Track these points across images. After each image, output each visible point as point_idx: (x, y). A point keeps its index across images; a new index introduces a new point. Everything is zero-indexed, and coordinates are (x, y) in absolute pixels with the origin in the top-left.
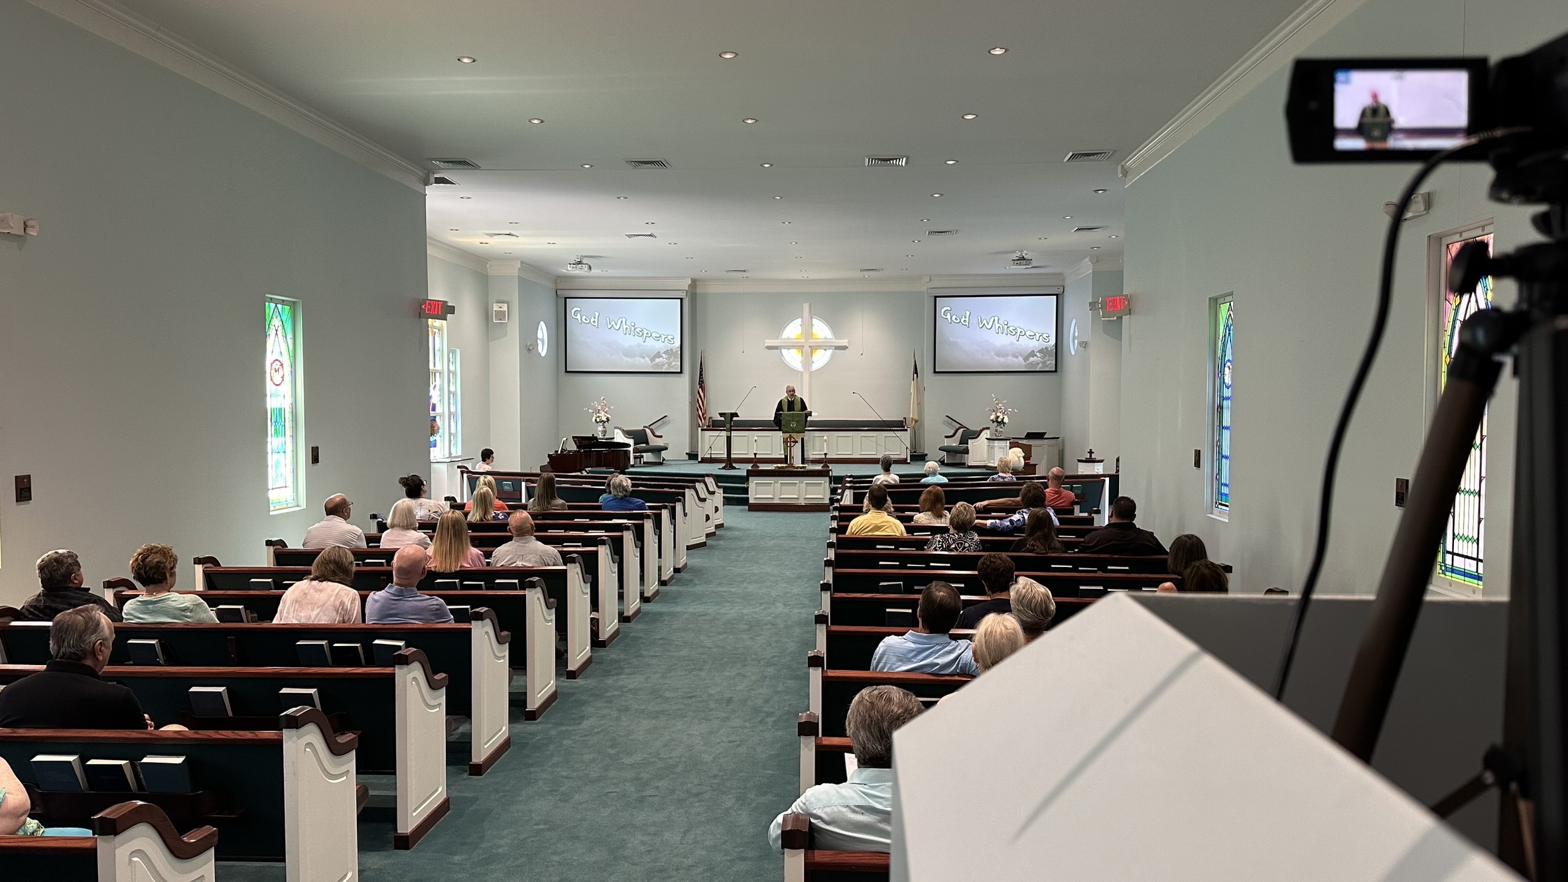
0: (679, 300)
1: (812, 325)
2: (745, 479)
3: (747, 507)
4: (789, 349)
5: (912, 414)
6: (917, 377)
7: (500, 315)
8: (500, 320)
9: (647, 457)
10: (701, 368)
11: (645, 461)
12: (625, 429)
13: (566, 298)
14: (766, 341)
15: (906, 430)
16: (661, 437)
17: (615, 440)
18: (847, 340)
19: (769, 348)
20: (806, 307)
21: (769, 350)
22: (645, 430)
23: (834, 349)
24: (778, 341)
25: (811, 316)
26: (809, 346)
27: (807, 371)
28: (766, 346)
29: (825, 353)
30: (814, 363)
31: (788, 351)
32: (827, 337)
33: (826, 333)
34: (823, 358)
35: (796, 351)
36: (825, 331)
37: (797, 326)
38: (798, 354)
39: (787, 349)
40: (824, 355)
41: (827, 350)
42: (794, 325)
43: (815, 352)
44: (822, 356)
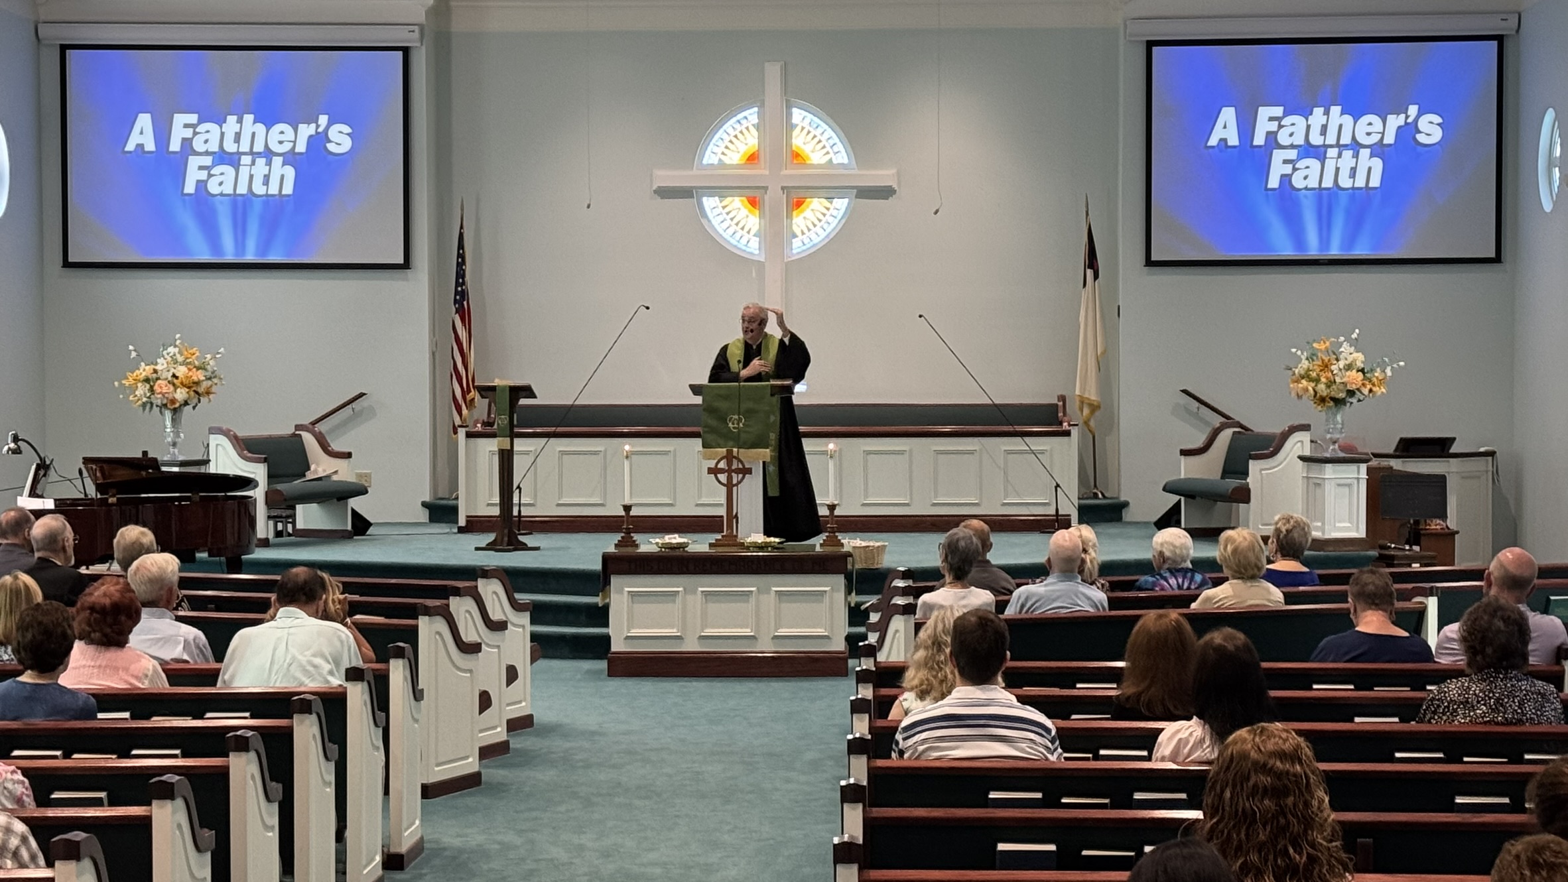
0: (401, 53)
2: (597, 581)
3: (603, 665)
4: (722, 197)
5: (1085, 387)
6: (1096, 277)
9: (308, 516)
10: (461, 256)
11: (298, 528)
12: (240, 434)
13: (64, 48)
14: (659, 173)
15: (1067, 434)
16: (349, 455)
17: (213, 469)
18: (893, 171)
19: (665, 193)
20: (773, 72)
21: (662, 198)
22: (300, 436)
23: (856, 197)
24: (690, 173)
25: (786, 100)
26: (783, 188)
27: (785, 261)
28: (654, 188)
29: (828, 209)
30: (796, 236)
31: (721, 202)
32: (835, 162)
33: (830, 151)
34: (822, 223)
35: (742, 201)
36: (827, 145)
37: (747, 128)
38: (750, 211)
39: (717, 198)
40: (824, 215)
41: (835, 200)
42: (739, 125)
43: (799, 204)
44: (821, 217)
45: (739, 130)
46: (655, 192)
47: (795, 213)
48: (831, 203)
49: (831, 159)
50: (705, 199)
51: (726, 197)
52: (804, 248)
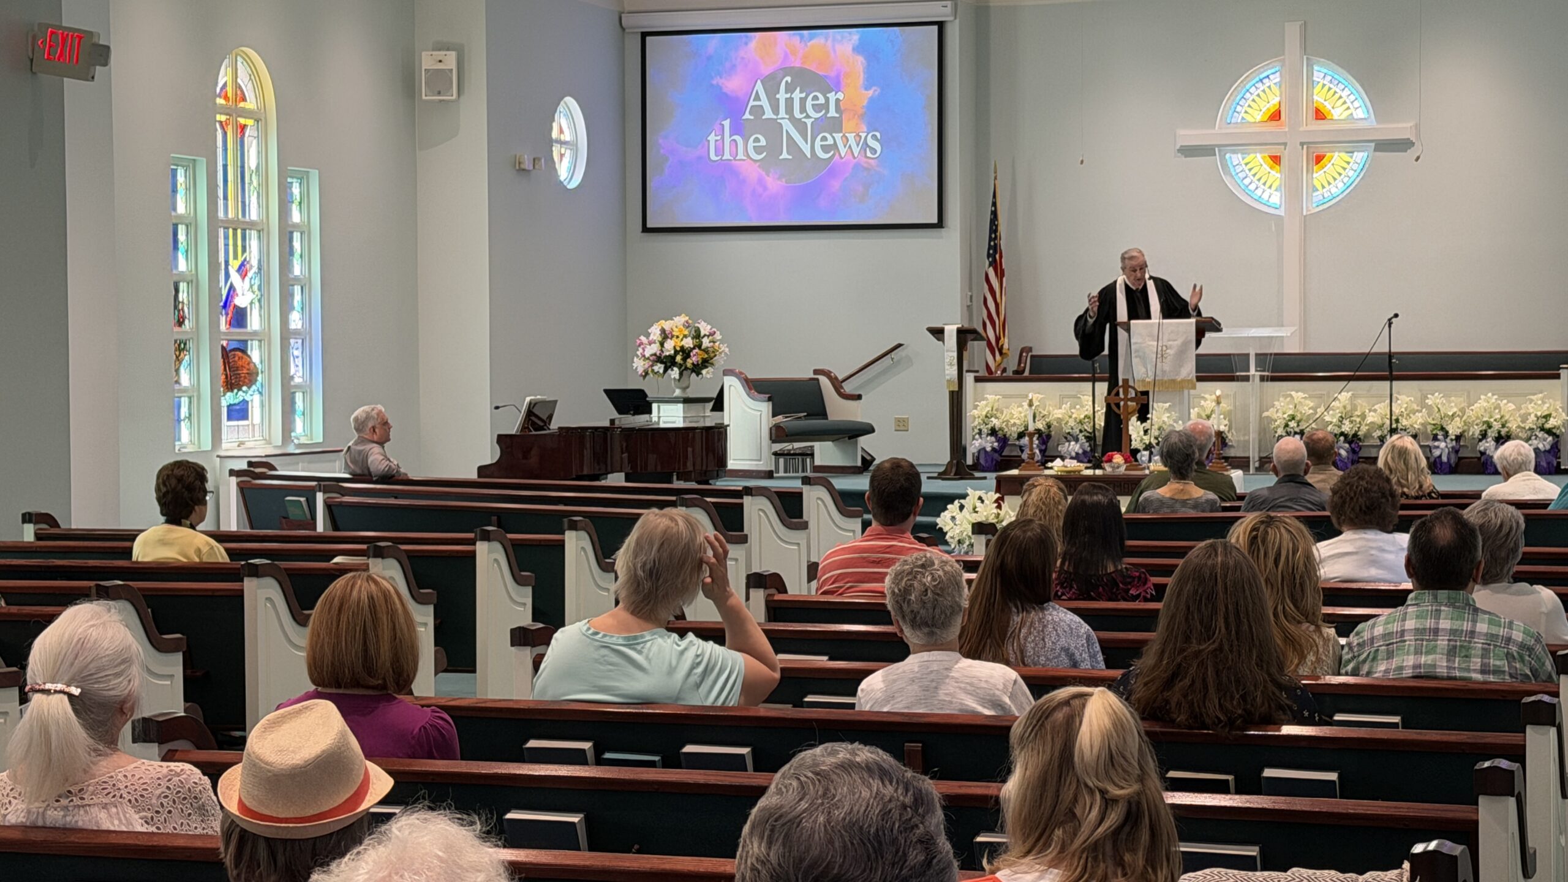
0: (935, 28)
1: (1311, 83)
4: (1246, 153)
7: (438, 79)
8: (439, 93)
9: (826, 453)
10: (994, 214)
11: (818, 462)
12: (749, 377)
13: (644, 35)
14: (1181, 132)
16: (859, 397)
19: (1189, 151)
20: (1292, 31)
21: (1186, 157)
22: (817, 380)
23: (1376, 150)
24: (1213, 131)
25: (1307, 58)
26: (1302, 144)
27: (1305, 213)
28: (1178, 147)
29: (1348, 163)
30: (1317, 190)
31: (1243, 159)
32: (1355, 117)
33: (1351, 106)
34: (1342, 176)
35: (1263, 158)
36: (1347, 101)
37: (1269, 87)
38: (1271, 168)
39: (1240, 155)
40: (1345, 169)
41: (1356, 154)
42: (1260, 84)
43: (1319, 159)
44: (1341, 171)
45: (1262, 89)
46: (1179, 150)
47: (1315, 168)
48: (1351, 157)
49: (1352, 114)
50: (1228, 156)
51: (1249, 154)
52: (1326, 200)
